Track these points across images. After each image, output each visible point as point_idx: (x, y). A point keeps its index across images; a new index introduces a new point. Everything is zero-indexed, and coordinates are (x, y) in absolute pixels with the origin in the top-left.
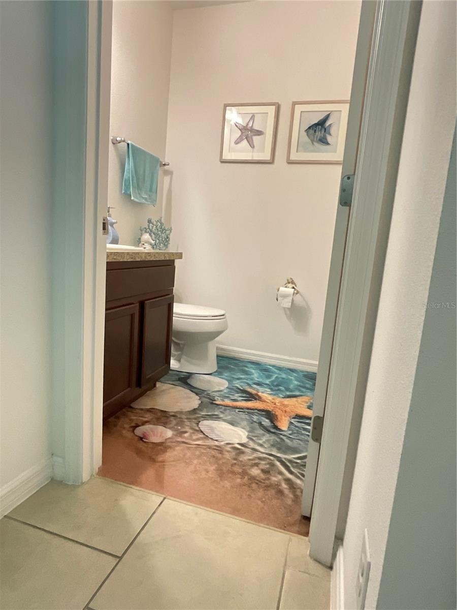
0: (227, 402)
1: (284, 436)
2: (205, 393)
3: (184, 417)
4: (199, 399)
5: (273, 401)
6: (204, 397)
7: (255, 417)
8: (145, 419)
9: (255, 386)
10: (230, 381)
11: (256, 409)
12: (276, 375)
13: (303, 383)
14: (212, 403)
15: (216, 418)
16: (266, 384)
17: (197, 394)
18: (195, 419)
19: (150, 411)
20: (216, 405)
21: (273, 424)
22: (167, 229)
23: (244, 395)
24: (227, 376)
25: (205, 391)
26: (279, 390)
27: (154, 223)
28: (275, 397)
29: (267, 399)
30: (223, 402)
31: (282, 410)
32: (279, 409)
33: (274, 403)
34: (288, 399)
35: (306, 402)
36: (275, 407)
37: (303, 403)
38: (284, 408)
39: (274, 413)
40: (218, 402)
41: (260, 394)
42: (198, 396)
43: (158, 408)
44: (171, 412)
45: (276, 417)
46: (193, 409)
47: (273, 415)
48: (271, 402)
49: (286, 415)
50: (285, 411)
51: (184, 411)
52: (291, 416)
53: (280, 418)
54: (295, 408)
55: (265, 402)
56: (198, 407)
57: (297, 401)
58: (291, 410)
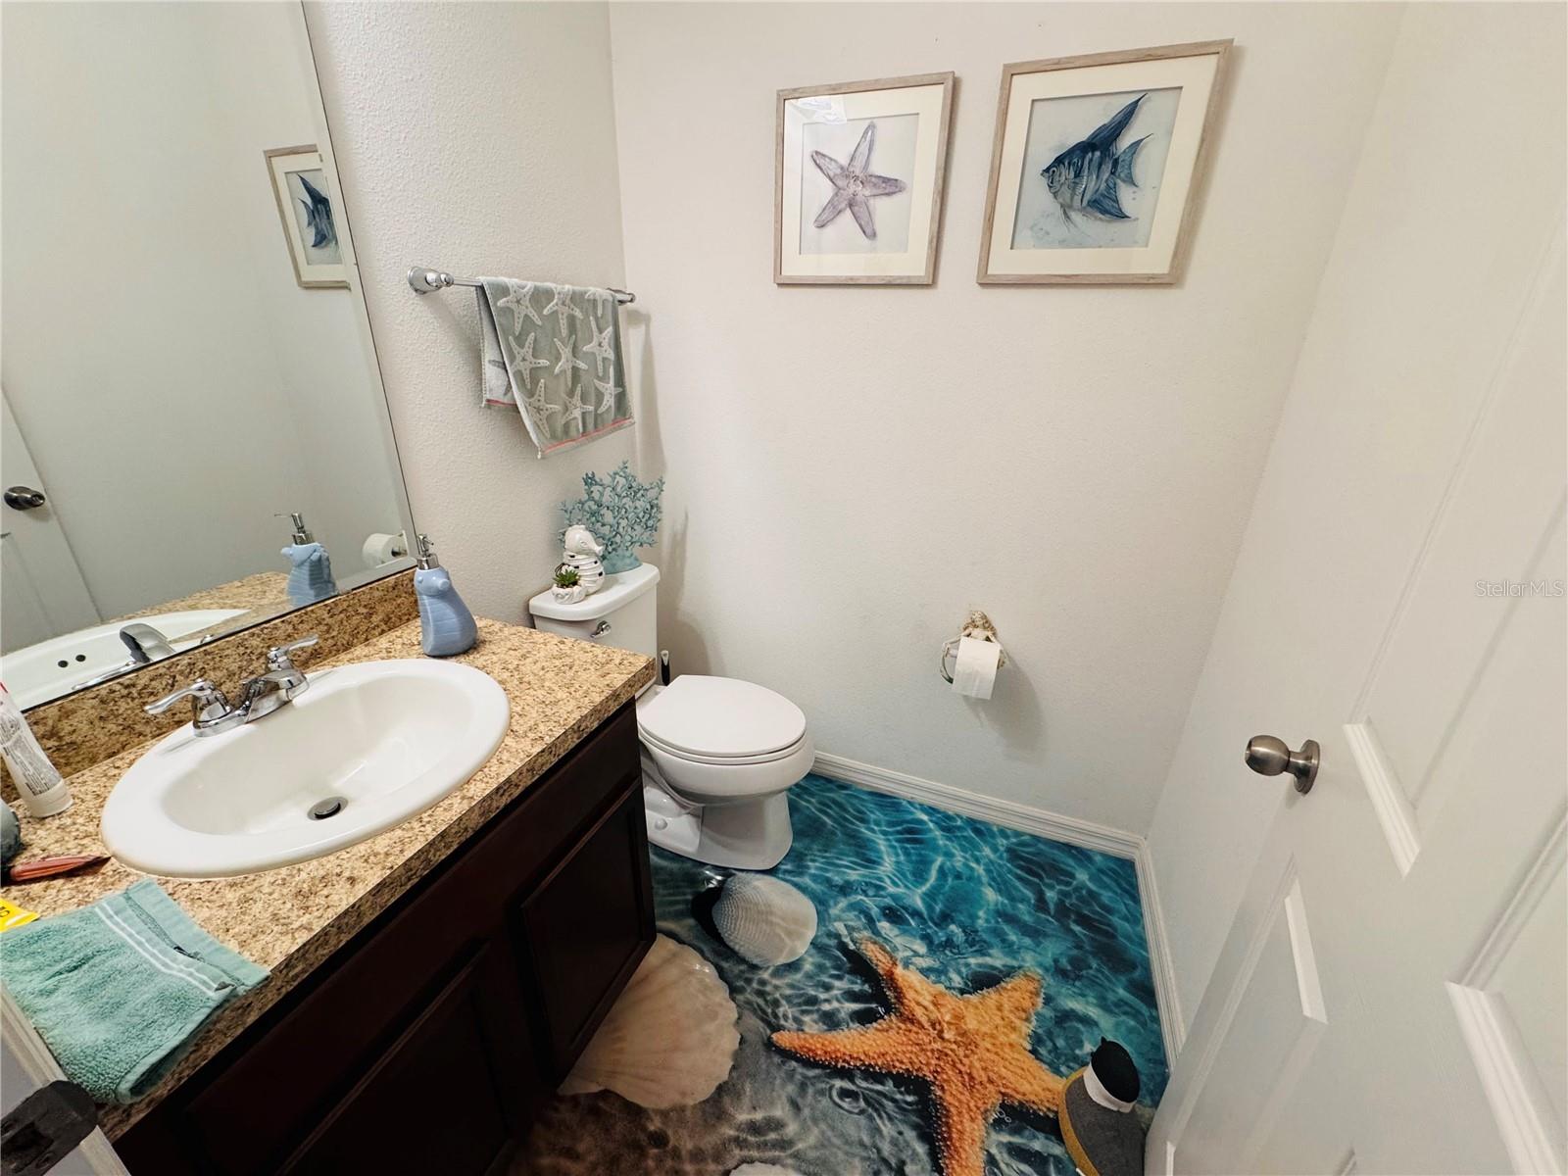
0: (810, 1035)
4: (738, 1022)
5: (935, 1015)
11: (889, 1074)
22: (646, 486)
27: (604, 482)
28: (941, 987)
29: (918, 1004)
30: (800, 1033)
31: (963, 1069)
32: (954, 1066)
33: (938, 1027)
34: (974, 998)
35: (1024, 1016)
36: (942, 1055)
37: (1018, 1023)
38: (965, 1060)
39: (939, 1093)
40: (785, 1034)
41: (899, 971)
42: (734, 1000)
43: (621, 1087)
44: (654, 1110)
45: (947, 1124)
46: (717, 1084)
47: (937, 1110)
48: (929, 1020)
49: (972, 1104)
50: (972, 1078)
51: (690, 1102)
52: (986, 1111)
53: (959, 1127)
54: (997, 1053)
55: (913, 1023)
56: (731, 1072)
57: (1000, 1008)
58: (985, 1069)
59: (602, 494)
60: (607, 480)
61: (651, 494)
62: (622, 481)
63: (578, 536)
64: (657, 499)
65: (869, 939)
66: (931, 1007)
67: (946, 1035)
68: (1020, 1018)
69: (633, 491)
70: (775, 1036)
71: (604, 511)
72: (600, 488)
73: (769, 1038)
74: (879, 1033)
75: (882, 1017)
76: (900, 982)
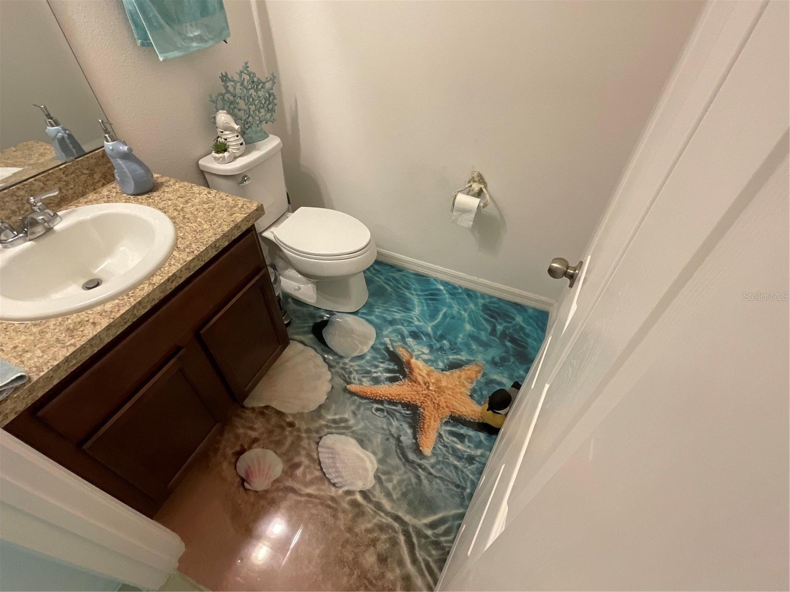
0: (366, 386)
1: (424, 469)
2: (341, 365)
3: (304, 426)
4: (331, 380)
5: (427, 379)
6: (337, 372)
7: (395, 423)
8: (254, 434)
9: (410, 340)
10: (379, 329)
11: (400, 403)
12: (445, 310)
13: (479, 329)
14: (345, 390)
15: (344, 428)
16: (427, 335)
17: (330, 367)
18: (317, 431)
19: (264, 412)
20: (348, 396)
21: (414, 441)
22: (264, 80)
23: (392, 366)
24: (377, 317)
25: (341, 357)
26: (441, 349)
27: (235, 79)
28: (432, 368)
29: (420, 375)
30: (361, 386)
31: (435, 401)
32: (432, 400)
33: (427, 384)
34: (448, 373)
35: (470, 381)
36: (427, 396)
37: (466, 384)
38: (437, 398)
39: (422, 410)
40: (354, 385)
41: (413, 361)
42: (330, 371)
43: (274, 405)
44: (289, 414)
45: (423, 422)
46: (318, 405)
47: (420, 417)
48: (424, 381)
49: (437, 416)
50: (438, 405)
51: (306, 411)
52: (443, 418)
53: (428, 424)
54: (453, 396)
55: (416, 383)
56: (326, 400)
57: (459, 377)
58: (445, 402)
59: (235, 88)
60: (236, 78)
61: (268, 85)
62: (247, 77)
63: (223, 118)
64: (272, 89)
65: (401, 346)
66: (426, 376)
67: (431, 388)
68: (468, 382)
69: (256, 84)
70: (348, 387)
71: (238, 100)
72: (232, 83)
73: (346, 387)
74: (399, 387)
75: (401, 380)
76: (413, 365)
